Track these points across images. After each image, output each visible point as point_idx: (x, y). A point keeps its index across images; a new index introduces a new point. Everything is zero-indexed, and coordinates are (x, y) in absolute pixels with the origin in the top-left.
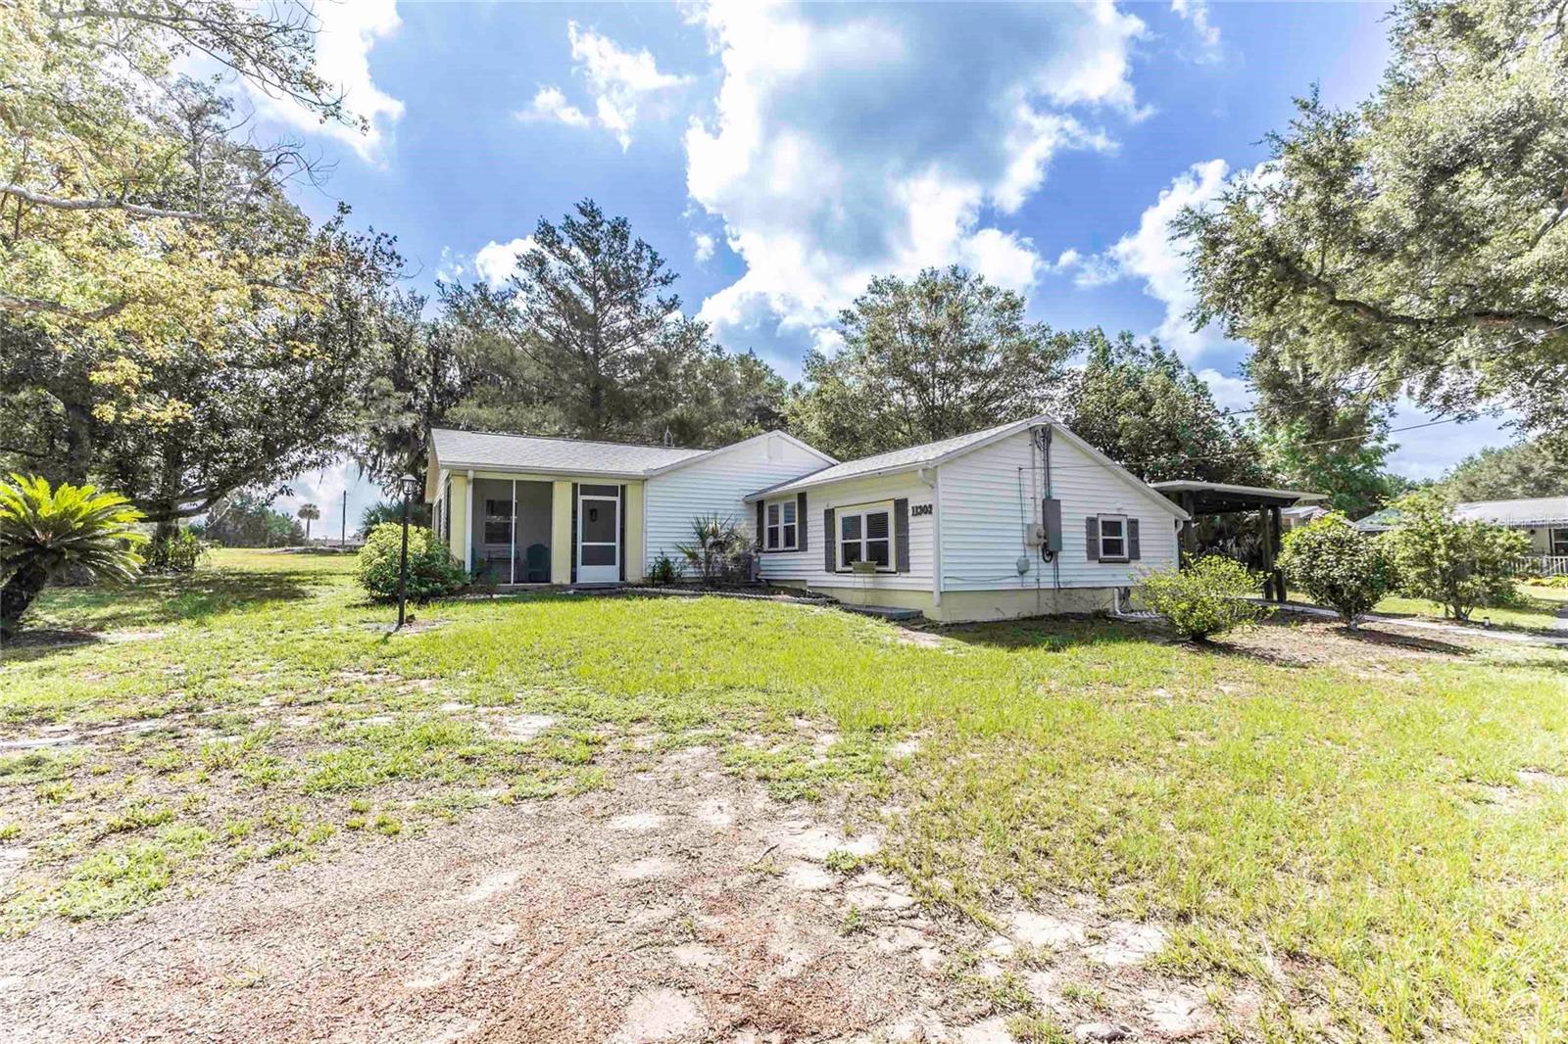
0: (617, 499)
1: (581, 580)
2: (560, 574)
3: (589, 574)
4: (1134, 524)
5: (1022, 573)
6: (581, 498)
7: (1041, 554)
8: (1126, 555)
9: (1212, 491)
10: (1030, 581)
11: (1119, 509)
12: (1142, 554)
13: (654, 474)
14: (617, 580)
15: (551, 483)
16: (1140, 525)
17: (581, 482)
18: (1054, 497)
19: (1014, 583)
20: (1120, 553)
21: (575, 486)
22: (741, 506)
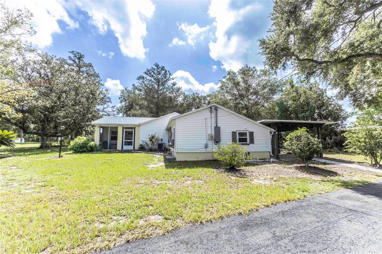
0: (133, 130)
1: (124, 149)
2: (119, 147)
3: (126, 148)
4: (252, 134)
5: (206, 147)
6: (125, 130)
7: (213, 142)
8: (248, 142)
9: (281, 122)
10: (209, 149)
11: (246, 129)
12: (255, 142)
13: (142, 124)
14: (133, 149)
15: (118, 127)
16: (254, 134)
17: (125, 126)
18: (219, 126)
19: (204, 150)
20: (247, 142)
21: (123, 127)
22: (165, 131)
